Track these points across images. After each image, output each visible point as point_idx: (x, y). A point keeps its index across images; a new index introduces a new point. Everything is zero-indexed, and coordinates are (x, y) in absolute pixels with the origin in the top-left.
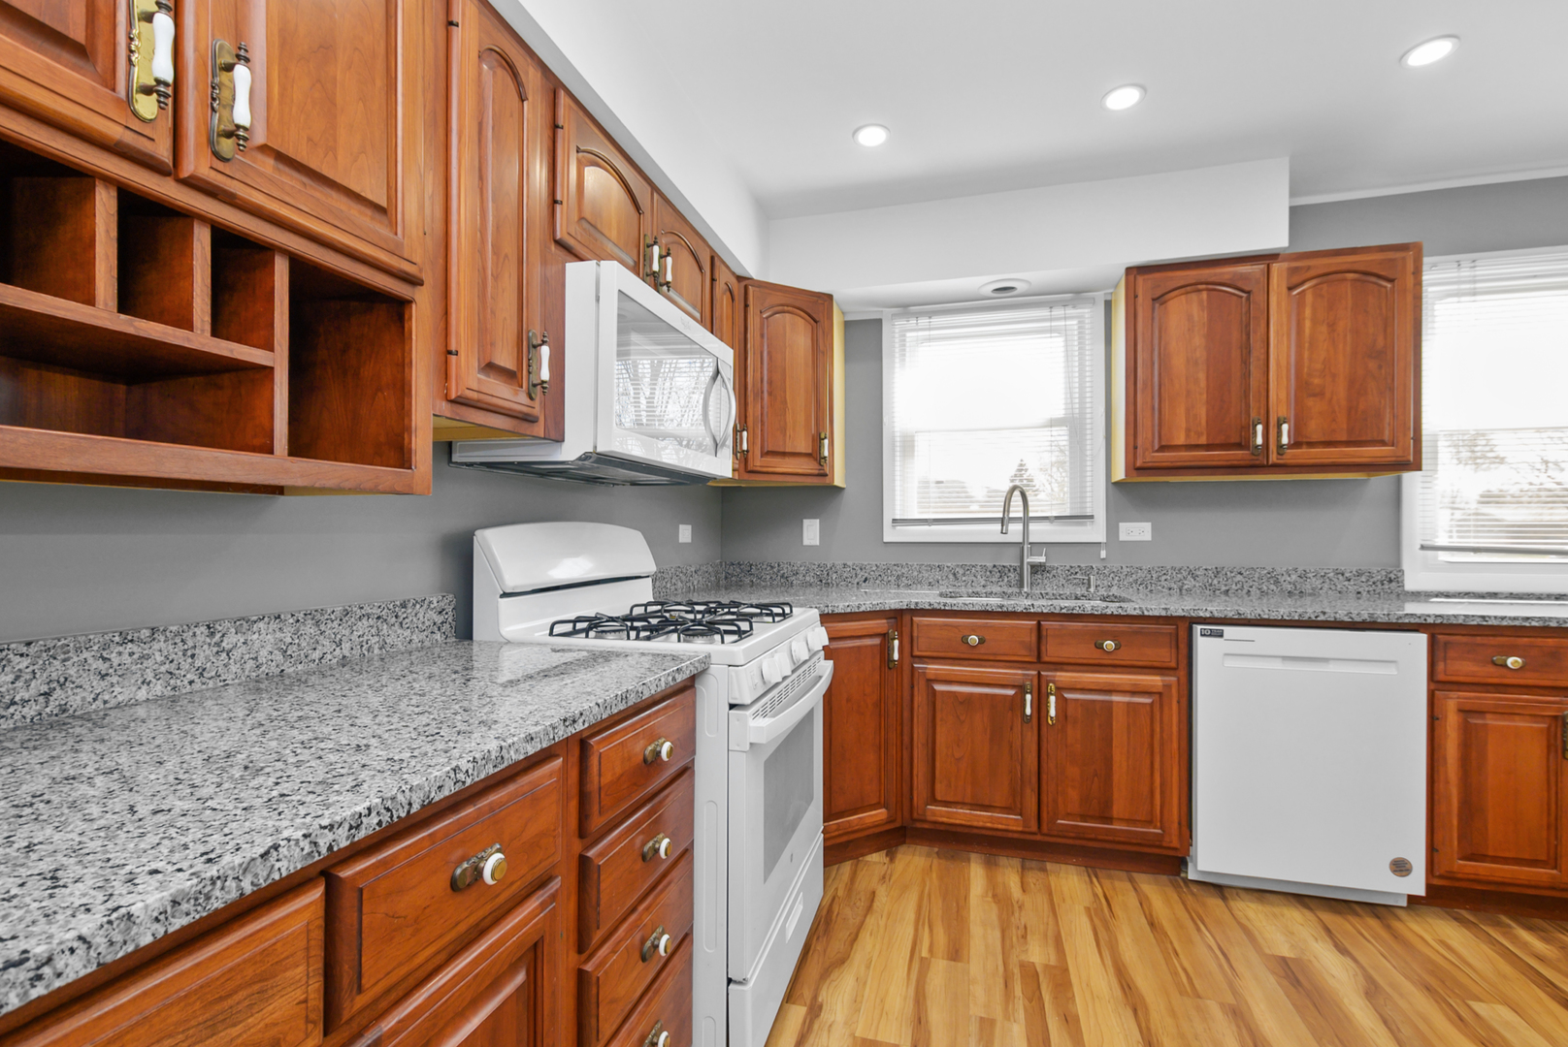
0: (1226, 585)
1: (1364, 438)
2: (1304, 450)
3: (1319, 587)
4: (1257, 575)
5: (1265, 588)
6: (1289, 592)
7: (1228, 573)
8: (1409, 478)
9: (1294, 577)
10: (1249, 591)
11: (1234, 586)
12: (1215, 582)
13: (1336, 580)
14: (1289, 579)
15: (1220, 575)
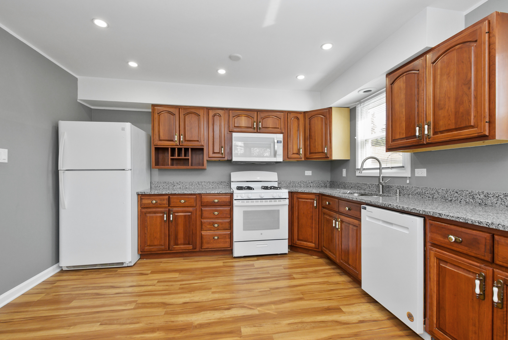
0: (451, 198)
4: (464, 194)
5: (468, 200)
6: (479, 204)
7: (452, 192)
9: (482, 196)
10: (460, 201)
11: (454, 198)
12: (446, 196)
13: (505, 200)
14: (479, 197)
15: (448, 193)
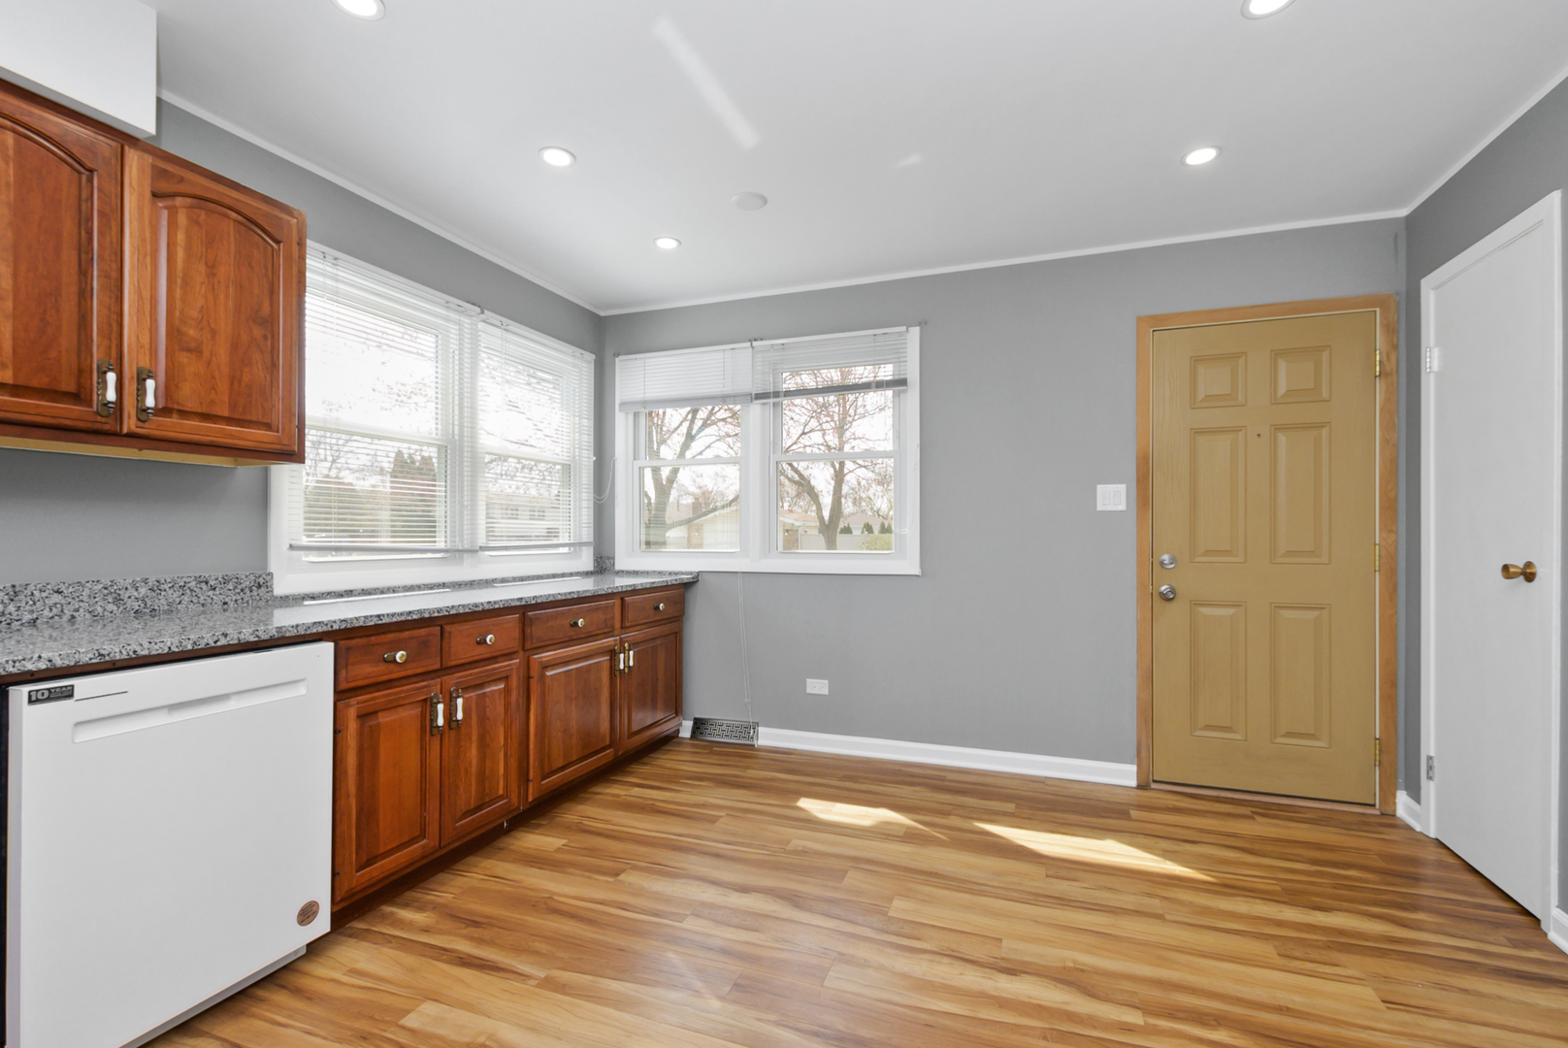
0: (32, 612)
1: (248, 418)
2: (174, 420)
3: (178, 600)
4: (86, 592)
5: (100, 610)
6: (136, 612)
7: (36, 593)
8: (283, 475)
9: (143, 591)
10: (73, 617)
11: (46, 613)
12: (11, 608)
14: (136, 594)
15: (22, 597)
